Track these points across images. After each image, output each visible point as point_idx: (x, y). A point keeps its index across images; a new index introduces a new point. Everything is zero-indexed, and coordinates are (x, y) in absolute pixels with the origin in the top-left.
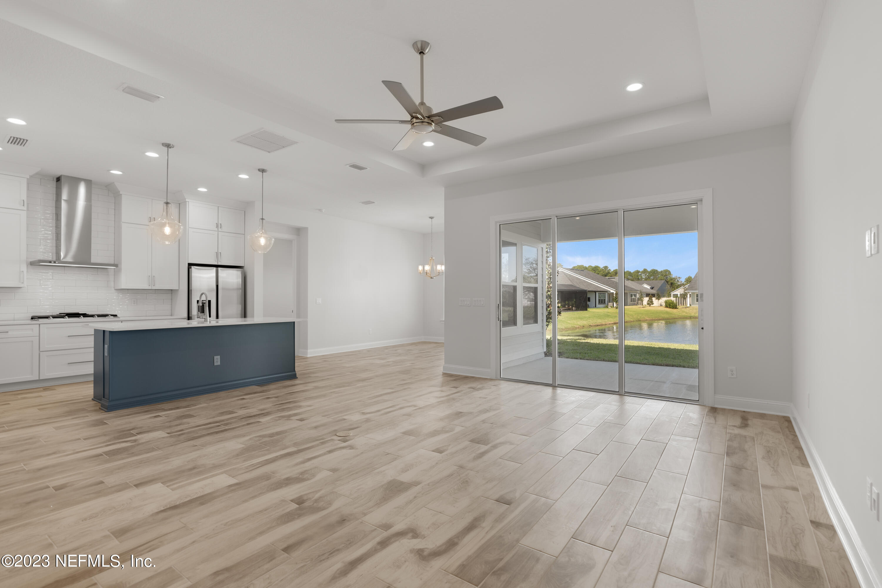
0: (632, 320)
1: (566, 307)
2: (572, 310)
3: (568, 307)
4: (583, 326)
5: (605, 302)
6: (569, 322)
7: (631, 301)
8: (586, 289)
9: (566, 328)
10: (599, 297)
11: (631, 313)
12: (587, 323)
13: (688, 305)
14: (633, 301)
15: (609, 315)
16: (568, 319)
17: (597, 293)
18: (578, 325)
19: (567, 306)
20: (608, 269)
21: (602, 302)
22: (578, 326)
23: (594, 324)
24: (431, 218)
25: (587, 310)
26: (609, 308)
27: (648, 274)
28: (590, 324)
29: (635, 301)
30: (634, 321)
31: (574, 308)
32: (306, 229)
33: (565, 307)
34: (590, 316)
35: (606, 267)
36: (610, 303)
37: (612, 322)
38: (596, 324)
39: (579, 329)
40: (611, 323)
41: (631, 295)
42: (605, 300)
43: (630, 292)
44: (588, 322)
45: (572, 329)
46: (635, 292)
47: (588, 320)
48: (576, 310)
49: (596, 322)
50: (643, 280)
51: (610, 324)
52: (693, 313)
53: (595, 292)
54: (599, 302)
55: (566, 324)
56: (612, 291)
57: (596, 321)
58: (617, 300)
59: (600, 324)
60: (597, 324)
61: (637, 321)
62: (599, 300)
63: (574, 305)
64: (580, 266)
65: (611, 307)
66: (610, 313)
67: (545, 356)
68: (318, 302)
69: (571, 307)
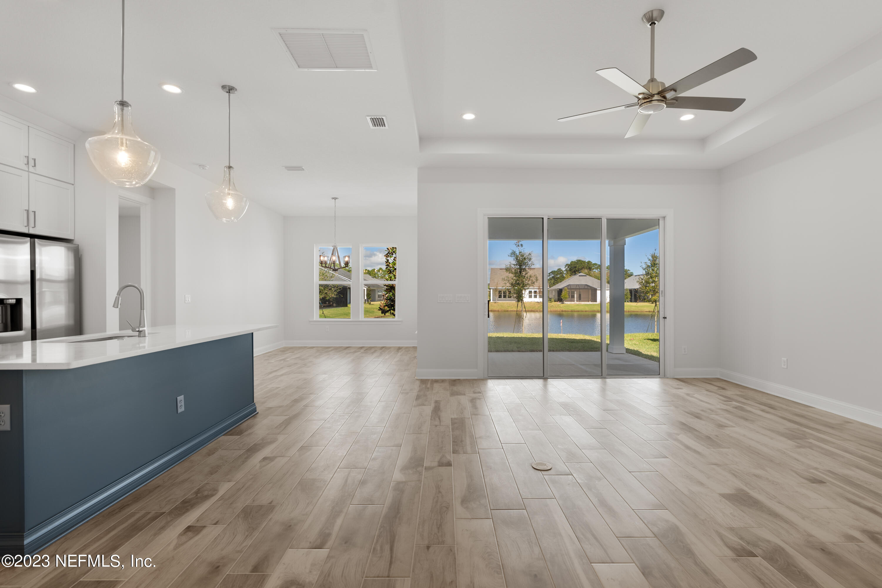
3: (329, 303)
7: (378, 297)
14: (380, 297)
16: (335, 315)
19: (327, 303)
24: (335, 199)
25: (347, 306)
27: (383, 273)
29: (381, 297)
31: (334, 305)
32: (171, 191)
33: (325, 303)
43: (377, 289)
46: (381, 289)
48: (336, 307)
50: (379, 278)
58: (370, 297)
63: (335, 302)
66: (367, 308)
68: (187, 300)
69: (331, 303)
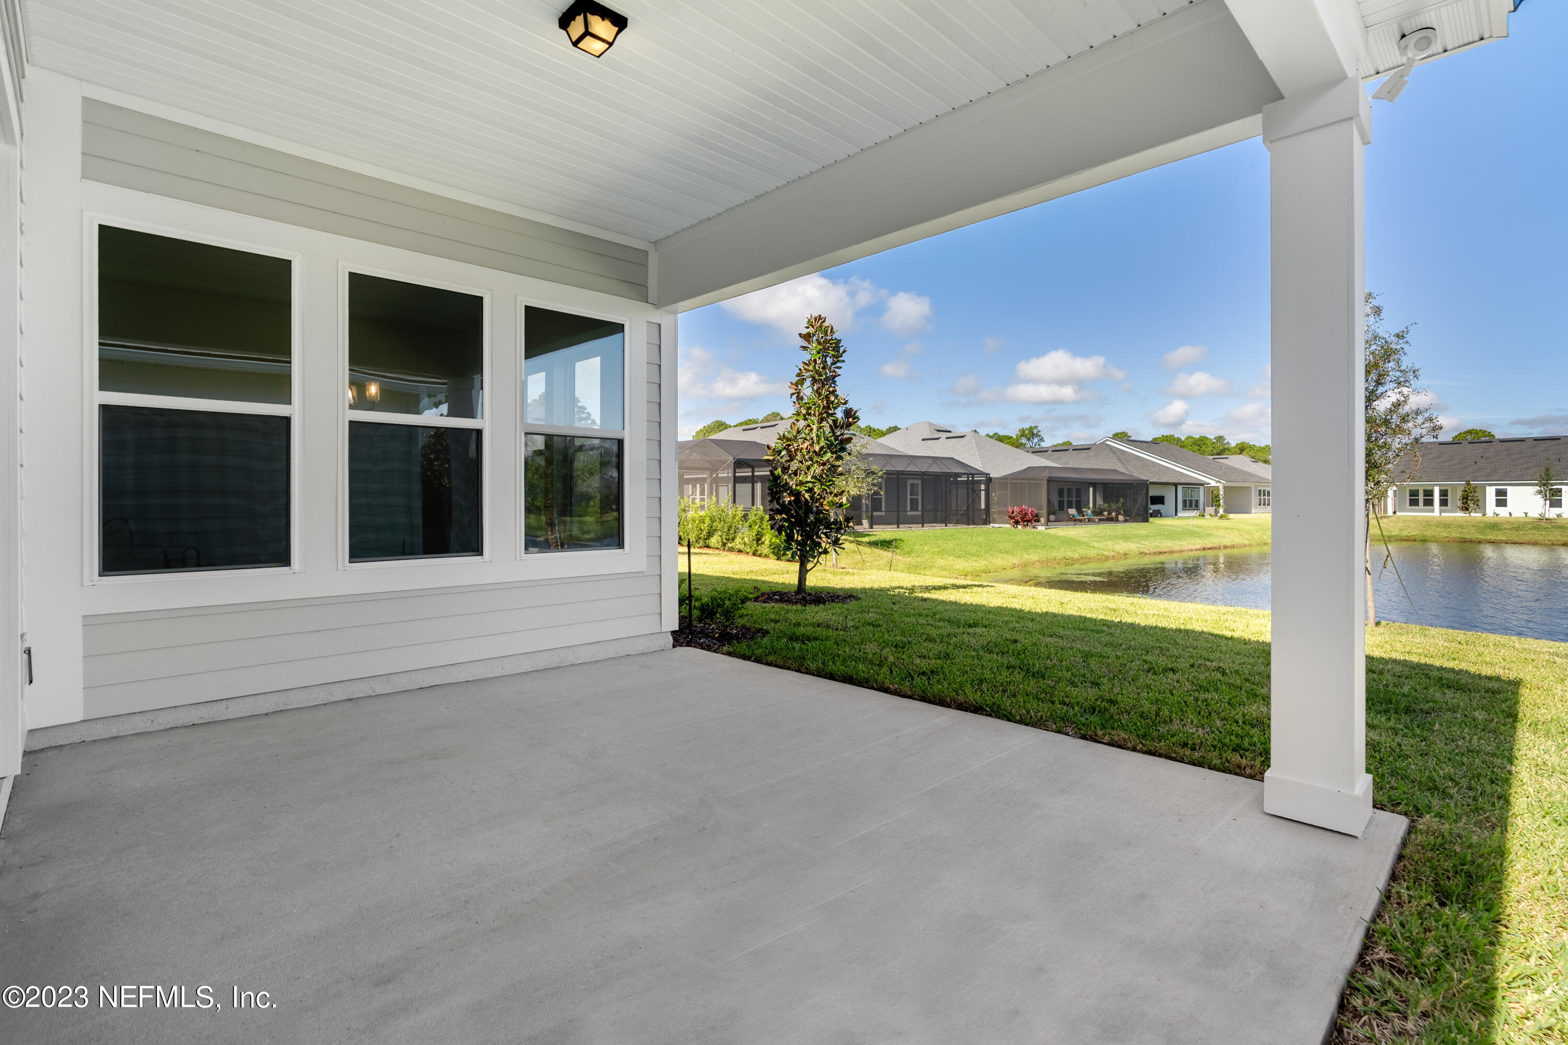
0: (1246, 542)
1: (1104, 515)
2: (1117, 520)
3: (1108, 514)
4: (1125, 555)
5: (1197, 506)
6: (1096, 544)
8: (1145, 478)
9: (1082, 558)
10: (1184, 495)
11: (1249, 528)
12: (1137, 548)
13: (1390, 512)
15: (1195, 533)
17: (1180, 488)
18: (1113, 551)
19: (1106, 513)
20: (1225, 442)
21: (1191, 506)
22: (1113, 554)
23: (1152, 550)
25: (1147, 521)
26: (1206, 517)
28: (1142, 550)
30: (1251, 545)
31: (1121, 518)
33: (1101, 514)
34: (1149, 534)
35: (1220, 439)
36: (1210, 508)
37: (1198, 547)
38: (1158, 550)
39: (1114, 559)
40: (1195, 548)
41: (1260, 491)
42: (1197, 502)
43: (1256, 487)
44: (1139, 545)
45: (1098, 559)
47: (1142, 542)
48: (1124, 521)
49: (1158, 546)
51: (1191, 550)
52: (1397, 530)
53: (1176, 485)
54: (1185, 505)
55: (1087, 549)
56: (1213, 484)
57: (1159, 544)
59: (1166, 550)
60: (1161, 551)
61: (1259, 544)
62: (1185, 502)
63: (1124, 512)
64: (1167, 436)
65: (1211, 515)
66: (1201, 527)
67: (674, 646)
69: (1114, 514)
